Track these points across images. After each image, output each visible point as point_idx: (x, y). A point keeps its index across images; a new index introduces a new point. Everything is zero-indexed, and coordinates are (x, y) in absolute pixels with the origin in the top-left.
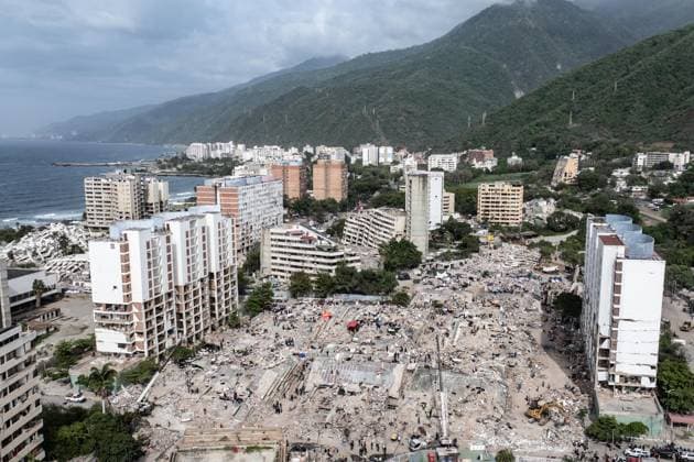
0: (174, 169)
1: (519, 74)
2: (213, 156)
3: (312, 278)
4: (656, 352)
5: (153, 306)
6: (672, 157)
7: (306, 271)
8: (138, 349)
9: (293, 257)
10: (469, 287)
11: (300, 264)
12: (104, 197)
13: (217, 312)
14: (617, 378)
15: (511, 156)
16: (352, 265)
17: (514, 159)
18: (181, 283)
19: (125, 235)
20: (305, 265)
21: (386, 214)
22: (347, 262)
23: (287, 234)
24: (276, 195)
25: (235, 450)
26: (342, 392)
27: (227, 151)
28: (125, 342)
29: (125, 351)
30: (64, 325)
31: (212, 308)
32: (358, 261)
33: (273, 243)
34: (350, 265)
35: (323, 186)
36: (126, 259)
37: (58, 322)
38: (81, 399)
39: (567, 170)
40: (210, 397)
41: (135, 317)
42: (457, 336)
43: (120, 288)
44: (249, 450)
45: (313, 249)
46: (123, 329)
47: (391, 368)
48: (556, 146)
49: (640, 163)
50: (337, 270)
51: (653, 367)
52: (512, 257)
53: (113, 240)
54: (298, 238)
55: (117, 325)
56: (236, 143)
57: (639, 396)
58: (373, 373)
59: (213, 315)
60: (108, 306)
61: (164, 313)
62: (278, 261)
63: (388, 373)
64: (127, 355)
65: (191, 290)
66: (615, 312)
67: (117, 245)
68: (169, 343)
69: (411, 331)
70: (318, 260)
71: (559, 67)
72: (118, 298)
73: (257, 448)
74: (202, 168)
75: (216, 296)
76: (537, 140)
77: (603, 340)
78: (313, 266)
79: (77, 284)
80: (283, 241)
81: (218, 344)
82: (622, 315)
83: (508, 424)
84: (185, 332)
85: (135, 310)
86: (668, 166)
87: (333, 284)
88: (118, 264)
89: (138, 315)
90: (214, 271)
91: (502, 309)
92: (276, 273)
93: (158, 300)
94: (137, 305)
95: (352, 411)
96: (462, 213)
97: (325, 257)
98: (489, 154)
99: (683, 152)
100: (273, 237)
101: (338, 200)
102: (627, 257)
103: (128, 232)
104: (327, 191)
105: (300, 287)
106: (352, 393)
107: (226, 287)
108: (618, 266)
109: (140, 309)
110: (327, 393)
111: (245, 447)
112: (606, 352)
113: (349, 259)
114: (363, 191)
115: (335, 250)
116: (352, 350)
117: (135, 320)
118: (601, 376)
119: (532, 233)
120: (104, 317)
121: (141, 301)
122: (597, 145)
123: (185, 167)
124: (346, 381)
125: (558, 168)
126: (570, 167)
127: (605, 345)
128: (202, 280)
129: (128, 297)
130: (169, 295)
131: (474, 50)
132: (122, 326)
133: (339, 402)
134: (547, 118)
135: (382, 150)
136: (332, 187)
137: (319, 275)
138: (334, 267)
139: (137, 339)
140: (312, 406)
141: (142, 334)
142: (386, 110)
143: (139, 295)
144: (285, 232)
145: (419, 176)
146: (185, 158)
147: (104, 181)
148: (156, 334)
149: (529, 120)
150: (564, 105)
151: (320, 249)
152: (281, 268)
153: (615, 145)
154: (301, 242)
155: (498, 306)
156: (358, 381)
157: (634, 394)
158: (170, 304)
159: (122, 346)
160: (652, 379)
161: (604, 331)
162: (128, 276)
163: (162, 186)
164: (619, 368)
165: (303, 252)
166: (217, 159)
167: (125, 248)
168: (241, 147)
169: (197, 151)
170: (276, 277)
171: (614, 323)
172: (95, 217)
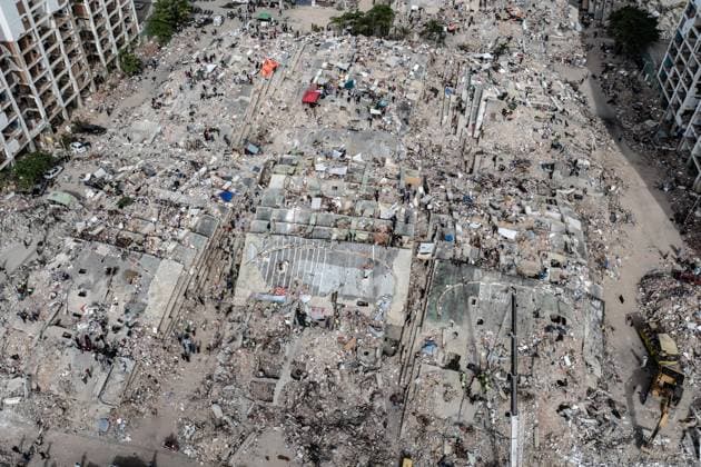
31: (90, 47)
47: (390, 257)
58: (355, 271)
65: (38, 42)
84: (43, 114)
128: (58, 15)
155: (519, 20)
156: (330, 290)
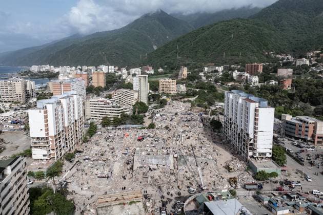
0: (27, 76)
1: (154, 40)
2: (41, 70)
3: (112, 119)
4: (272, 143)
5: (57, 137)
6: (217, 68)
7: (108, 116)
8: (52, 156)
9: (101, 111)
10: (174, 120)
11: (104, 113)
12: (9, 88)
13: (78, 136)
14: (257, 154)
15: (159, 69)
16: (127, 113)
17: (160, 70)
18: (66, 126)
19: (46, 106)
20: (107, 114)
21: (129, 92)
22: (124, 112)
23: (98, 101)
24: (83, 85)
25: (124, 204)
26: (150, 169)
27: (47, 68)
28: (46, 154)
29: (46, 158)
30: (8, 146)
32: (128, 111)
33: (92, 105)
34: (126, 113)
35: (96, 81)
36: (46, 117)
37: (4, 145)
38: (31, 183)
39: (184, 73)
40: (93, 177)
41: (50, 142)
42: (182, 140)
43: (44, 130)
44: (131, 203)
45: (110, 107)
46: (45, 148)
47: (168, 157)
48: (174, 65)
49: (206, 70)
50: (121, 115)
51: (270, 149)
52: (182, 107)
53: (40, 109)
54: (103, 103)
55: (42, 146)
56: (50, 66)
57: (266, 160)
58: (161, 160)
59: (77, 138)
60: (38, 138)
61: (61, 139)
62: (94, 112)
63: (167, 159)
64: (47, 159)
65: (70, 128)
66: (255, 128)
67: (42, 111)
68: (63, 152)
69: (163, 139)
70: (113, 111)
71: (168, 37)
72: (43, 135)
73: (134, 202)
74: (38, 75)
75: (78, 129)
76: (167, 63)
77: (250, 140)
78: (110, 114)
79: (6, 127)
80: (96, 104)
81: (82, 150)
82: (259, 129)
83: (221, 177)
84: (68, 146)
85: (50, 139)
86: (216, 71)
87: (120, 121)
88: (43, 120)
89: (52, 141)
90: (77, 119)
91: (189, 127)
92: (93, 117)
93: (59, 134)
94: (51, 137)
95: (158, 177)
96: (152, 90)
97: (116, 110)
98: (150, 68)
99: (221, 66)
100: (92, 103)
101: (103, 87)
102: (259, 107)
103: (47, 105)
104: (98, 83)
105: (106, 123)
106: (155, 169)
107: (81, 125)
108: (256, 110)
109: (53, 139)
110: (145, 170)
111: (129, 202)
112: (251, 144)
113: (125, 110)
114: (110, 83)
115: (120, 107)
116: (149, 150)
117: (51, 143)
118: (250, 154)
119: (182, 97)
120: (35, 143)
121: (54, 135)
122: (188, 64)
123: (31, 75)
124: (151, 164)
125: (180, 73)
126: (185, 72)
127: (252, 142)
128: (73, 123)
129: (47, 134)
130: (63, 131)
131: (137, 31)
132: (44, 147)
133: (151, 174)
134: (169, 55)
135: (110, 67)
136: (100, 81)
137: (115, 118)
138: (119, 114)
139: (52, 152)
140: (140, 177)
141: (53, 149)
142: (108, 52)
143: (52, 133)
144: (97, 100)
145: (143, 77)
146: (30, 71)
147: (9, 82)
148: (59, 149)
149: (162, 56)
150: (175, 51)
151: (114, 107)
152: (96, 115)
153: (195, 64)
154: (104, 105)
155: (188, 126)
156: (156, 164)
157: (264, 160)
158: (63, 135)
159: (44, 155)
160: (270, 154)
161: (251, 136)
162: (47, 124)
163: (32, 83)
164: (258, 150)
165: (105, 108)
166: (44, 72)
167: (46, 112)
168: (52, 67)
169: (35, 69)
170: (93, 119)
171: (255, 132)
172: (5, 96)
